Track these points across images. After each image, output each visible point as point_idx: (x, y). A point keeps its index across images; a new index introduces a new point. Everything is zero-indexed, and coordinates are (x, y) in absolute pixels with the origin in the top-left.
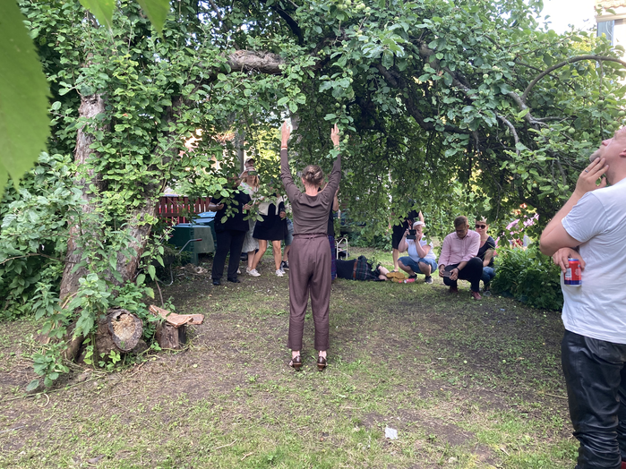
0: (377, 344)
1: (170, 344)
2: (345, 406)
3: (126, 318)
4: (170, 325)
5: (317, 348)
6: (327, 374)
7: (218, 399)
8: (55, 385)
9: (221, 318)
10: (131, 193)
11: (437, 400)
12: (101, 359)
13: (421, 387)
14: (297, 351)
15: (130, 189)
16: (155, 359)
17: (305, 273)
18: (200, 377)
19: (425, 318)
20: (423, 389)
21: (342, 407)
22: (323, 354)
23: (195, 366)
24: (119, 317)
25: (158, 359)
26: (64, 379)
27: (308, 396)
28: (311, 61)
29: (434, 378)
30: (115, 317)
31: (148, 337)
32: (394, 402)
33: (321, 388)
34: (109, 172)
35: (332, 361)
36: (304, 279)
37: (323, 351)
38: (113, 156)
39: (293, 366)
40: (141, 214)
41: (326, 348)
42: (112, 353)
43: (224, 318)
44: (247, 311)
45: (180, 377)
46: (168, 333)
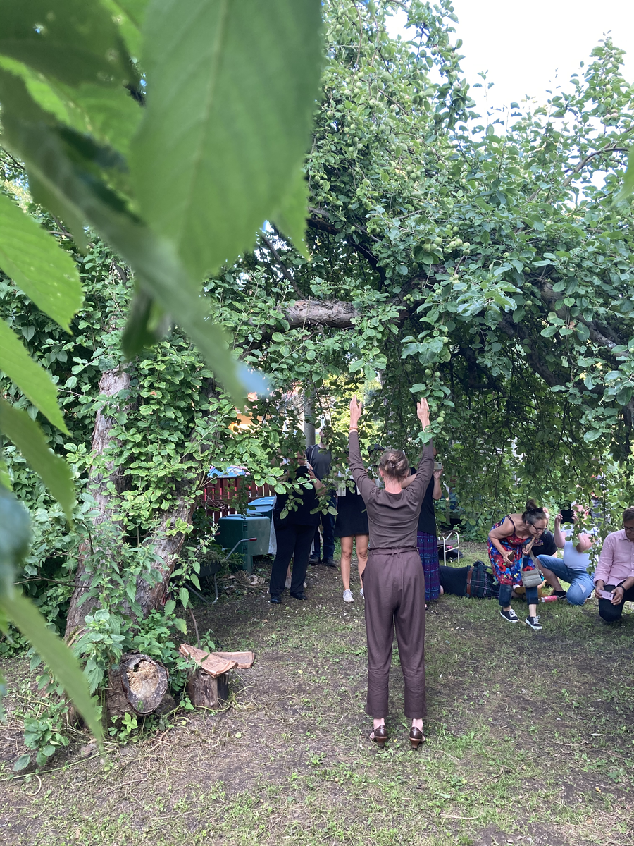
0: (499, 706)
1: (206, 701)
2: (449, 814)
3: (147, 667)
4: (206, 673)
5: (410, 714)
6: (424, 755)
7: (266, 793)
8: (51, 763)
9: (276, 658)
10: (159, 493)
11: (590, 808)
12: (112, 725)
13: (565, 784)
14: (380, 718)
15: (157, 487)
16: (184, 722)
17: (388, 605)
18: (244, 755)
19: (571, 662)
20: (569, 788)
21: (444, 815)
22: (418, 724)
23: (238, 735)
24: (137, 666)
25: (188, 724)
26: (62, 754)
27: (395, 793)
28: (393, 312)
29: (585, 769)
30: (132, 666)
31: (177, 689)
32: (524, 809)
33: (414, 780)
34: (132, 466)
35: (433, 731)
36: (386, 613)
37: (417, 718)
38: (138, 445)
39: (375, 740)
40: (172, 520)
41: (422, 714)
42: (127, 716)
43: (281, 658)
44: (313, 648)
45: (216, 755)
46: (204, 685)
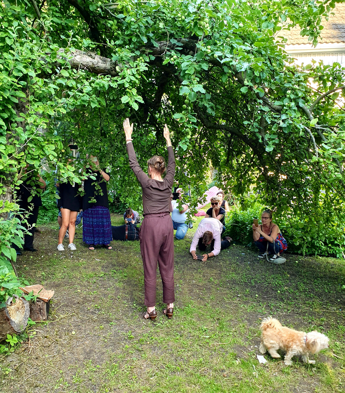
1: (41, 317)
3: (18, 302)
4: (41, 300)
14: (153, 306)
16: (35, 333)
23: (73, 333)
30: (9, 303)
37: (171, 303)
39: (149, 318)
46: (39, 307)
